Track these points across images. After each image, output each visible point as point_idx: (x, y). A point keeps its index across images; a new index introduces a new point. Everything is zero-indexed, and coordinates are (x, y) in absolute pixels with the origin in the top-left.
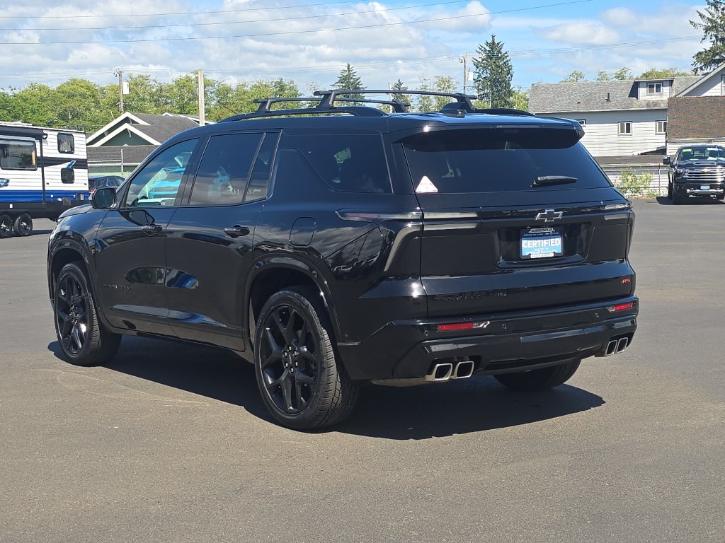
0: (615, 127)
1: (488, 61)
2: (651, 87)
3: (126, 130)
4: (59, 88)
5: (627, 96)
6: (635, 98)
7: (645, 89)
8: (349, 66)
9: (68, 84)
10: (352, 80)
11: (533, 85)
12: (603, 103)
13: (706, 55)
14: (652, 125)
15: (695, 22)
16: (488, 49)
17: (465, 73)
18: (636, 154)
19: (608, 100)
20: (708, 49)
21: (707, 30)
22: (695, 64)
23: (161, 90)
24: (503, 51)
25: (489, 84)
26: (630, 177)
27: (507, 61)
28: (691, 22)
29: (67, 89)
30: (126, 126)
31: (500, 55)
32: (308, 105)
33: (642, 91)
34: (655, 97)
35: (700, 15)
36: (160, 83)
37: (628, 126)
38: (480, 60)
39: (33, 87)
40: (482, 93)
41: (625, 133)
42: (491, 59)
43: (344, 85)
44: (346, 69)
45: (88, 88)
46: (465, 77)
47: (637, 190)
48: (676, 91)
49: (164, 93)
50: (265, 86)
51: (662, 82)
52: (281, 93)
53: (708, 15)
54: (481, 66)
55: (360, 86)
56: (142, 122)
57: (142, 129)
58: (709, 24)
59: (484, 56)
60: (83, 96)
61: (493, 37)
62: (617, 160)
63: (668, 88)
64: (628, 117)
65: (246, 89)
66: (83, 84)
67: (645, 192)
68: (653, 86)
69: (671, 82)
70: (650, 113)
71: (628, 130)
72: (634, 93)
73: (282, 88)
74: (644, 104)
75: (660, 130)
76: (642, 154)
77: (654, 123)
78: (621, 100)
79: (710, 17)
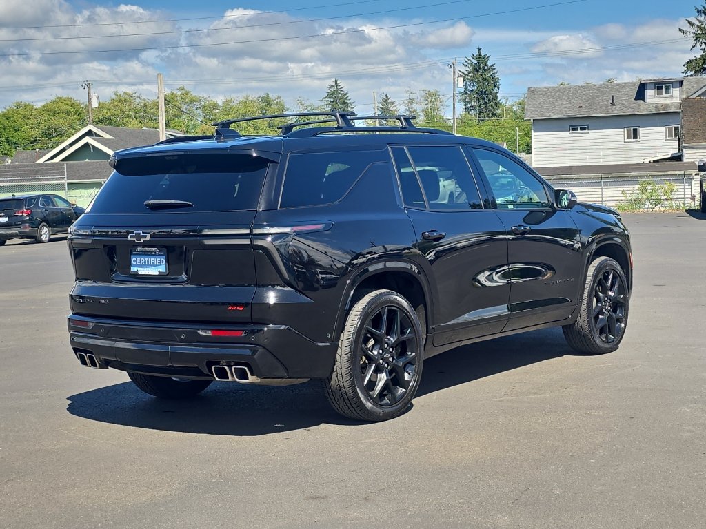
0: (620, 133)
1: (474, 74)
2: (660, 88)
3: (87, 144)
4: (44, 106)
5: (633, 99)
6: (641, 101)
7: (653, 91)
8: (336, 81)
9: (53, 102)
10: (340, 96)
11: (529, 88)
12: (607, 107)
13: (697, 63)
14: (662, 130)
15: (684, 29)
16: (474, 61)
17: (454, 79)
18: (647, 161)
19: (612, 104)
20: (698, 57)
21: (697, 37)
22: (685, 72)
23: (146, 106)
24: (489, 64)
25: (476, 96)
26: (649, 187)
27: (494, 74)
28: (680, 30)
29: (53, 107)
30: (87, 139)
31: (486, 68)
32: (295, 120)
33: (650, 93)
34: (663, 100)
35: (690, 23)
36: (144, 100)
37: (635, 131)
38: (467, 73)
39: (18, 106)
40: (469, 105)
41: (632, 140)
42: (478, 71)
43: (332, 100)
44: (334, 84)
45: (73, 105)
46: (454, 83)
47: (658, 202)
48: (687, 93)
49: (148, 110)
50: (252, 101)
51: (671, 82)
52: (267, 108)
53: (697, 23)
54: (468, 79)
55: (348, 102)
56: (106, 136)
57: (105, 142)
58: (699, 32)
59: (470, 68)
60: (68, 113)
61: (479, 49)
62: (629, 169)
63: (678, 89)
64: (633, 122)
65: (231, 104)
66: (69, 102)
67: (667, 203)
68: (661, 88)
69: (681, 82)
70: (660, 117)
71: (635, 136)
72: (640, 95)
73: (269, 102)
74: (652, 107)
75: (670, 135)
76: (654, 161)
77: (664, 128)
78: (627, 104)
79: (699, 25)
